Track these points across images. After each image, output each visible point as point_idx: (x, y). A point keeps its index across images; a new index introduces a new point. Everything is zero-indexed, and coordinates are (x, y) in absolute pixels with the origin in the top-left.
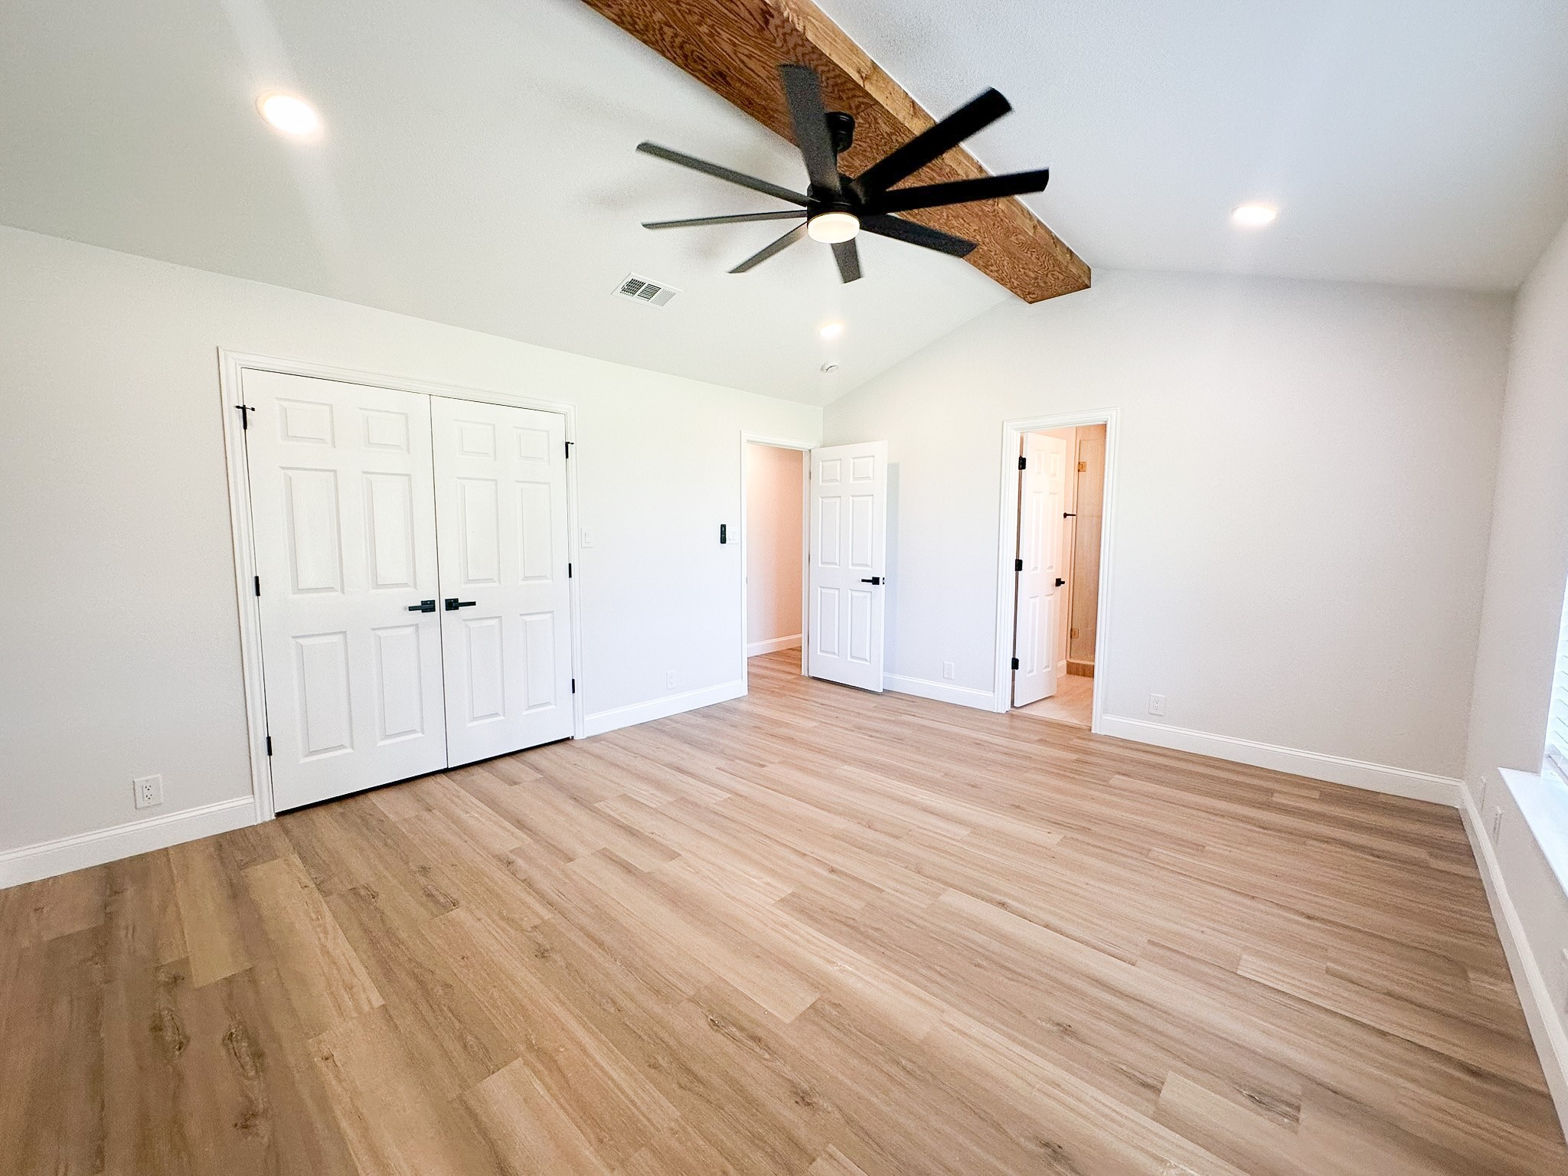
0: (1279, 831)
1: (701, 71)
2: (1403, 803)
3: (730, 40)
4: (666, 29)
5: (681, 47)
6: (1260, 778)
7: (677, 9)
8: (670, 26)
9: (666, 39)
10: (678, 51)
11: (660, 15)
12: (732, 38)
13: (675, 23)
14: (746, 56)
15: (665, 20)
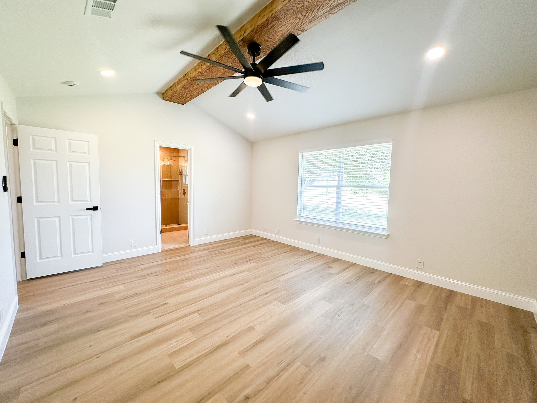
0: (257, 246)
1: (280, 14)
2: (248, 236)
3: (294, 22)
4: (301, 5)
5: (292, 9)
6: (230, 241)
7: (309, 10)
8: (302, 7)
9: (296, 5)
10: (291, 8)
11: (307, 4)
12: (294, 23)
13: (303, 8)
14: (287, 26)
15: (305, 5)
